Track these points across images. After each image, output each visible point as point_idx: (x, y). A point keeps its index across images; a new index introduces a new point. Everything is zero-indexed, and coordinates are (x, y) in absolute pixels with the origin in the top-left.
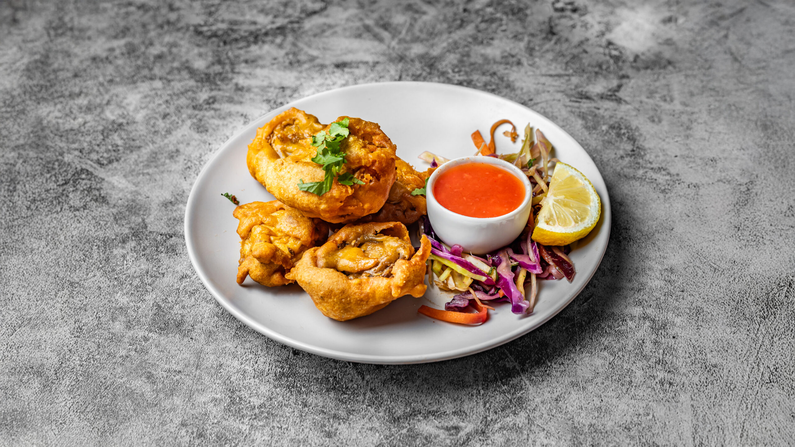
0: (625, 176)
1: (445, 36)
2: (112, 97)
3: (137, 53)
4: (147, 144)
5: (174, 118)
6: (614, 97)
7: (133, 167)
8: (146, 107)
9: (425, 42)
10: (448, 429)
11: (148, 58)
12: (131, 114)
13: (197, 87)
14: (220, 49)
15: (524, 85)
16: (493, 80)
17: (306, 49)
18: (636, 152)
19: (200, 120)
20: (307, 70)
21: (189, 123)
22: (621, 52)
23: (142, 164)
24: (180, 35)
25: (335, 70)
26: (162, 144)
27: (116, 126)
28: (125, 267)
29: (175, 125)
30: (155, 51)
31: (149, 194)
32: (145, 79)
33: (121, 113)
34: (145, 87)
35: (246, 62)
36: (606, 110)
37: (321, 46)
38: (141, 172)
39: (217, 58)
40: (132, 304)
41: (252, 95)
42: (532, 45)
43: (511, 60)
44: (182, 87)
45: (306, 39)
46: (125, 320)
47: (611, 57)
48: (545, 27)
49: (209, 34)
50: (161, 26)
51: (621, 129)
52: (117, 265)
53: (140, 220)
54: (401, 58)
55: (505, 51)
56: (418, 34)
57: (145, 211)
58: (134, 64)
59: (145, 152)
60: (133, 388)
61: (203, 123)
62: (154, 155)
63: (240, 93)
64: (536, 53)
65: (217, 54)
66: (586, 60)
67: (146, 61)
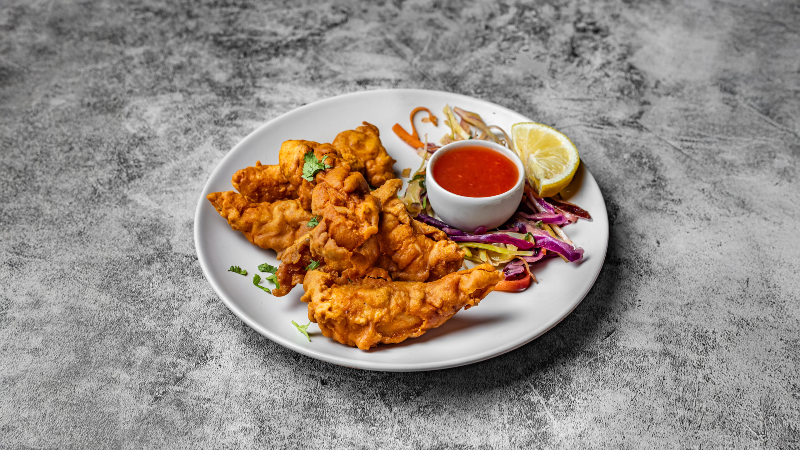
0: (647, 207)
1: (467, 54)
2: (132, 109)
3: (156, 63)
4: (169, 160)
5: (196, 133)
6: (635, 124)
7: (156, 184)
8: (167, 121)
9: (447, 60)
11: (167, 69)
12: (152, 127)
13: (219, 101)
14: (240, 61)
15: (546, 109)
16: (515, 103)
17: (328, 64)
18: (657, 183)
19: (223, 137)
20: (329, 86)
21: (211, 139)
22: (642, 77)
23: (165, 181)
24: (199, 44)
25: (358, 87)
26: (184, 160)
27: (137, 140)
28: (151, 289)
29: (197, 141)
30: (175, 60)
31: (172, 213)
32: (164, 91)
33: (141, 127)
34: (165, 99)
35: (267, 75)
36: (628, 137)
37: (342, 61)
38: (164, 189)
39: (237, 71)
40: (159, 329)
41: (274, 111)
42: (554, 67)
43: (533, 82)
44: (203, 100)
45: (328, 53)
46: (153, 345)
47: (633, 81)
48: (567, 48)
49: (229, 44)
50: (180, 35)
51: (642, 158)
52: (143, 287)
53: (165, 241)
54: (423, 76)
55: (528, 73)
56: (440, 51)
57: (169, 231)
58: (153, 74)
59: (168, 168)
60: (163, 416)
61: (225, 139)
62: (177, 173)
63: (262, 108)
64: (558, 76)
65: (237, 66)
66: (608, 84)
67: (165, 71)
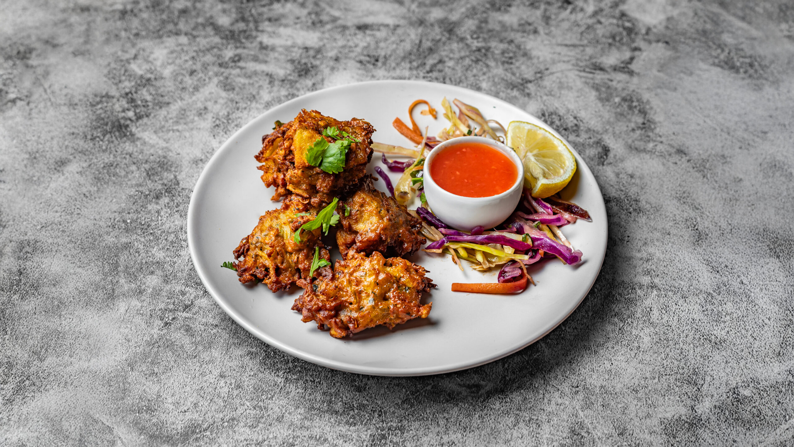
0: (636, 149)
2: (139, 51)
3: (162, 7)
4: (175, 101)
5: (201, 75)
6: (626, 70)
7: (163, 123)
8: (173, 63)
9: (444, 7)
10: (469, 387)
11: (172, 13)
12: (158, 69)
13: (223, 44)
14: (243, 6)
15: (540, 54)
16: (510, 48)
17: (328, 9)
18: (647, 125)
19: (227, 78)
20: (329, 30)
21: (215, 80)
22: (633, 24)
23: (171, 121)
25: (357, 32)
26: (190, 101)
27: (144, 81)
28: (160, 222)
29: (202, 82)
30: (179, 4)
31: (179, 151)
32: (170, 34)
33: (148, 68)
34: (171, 42)
35: (270, 20)
36: (619, 82)
37: (342, 6)
38: (170, 128)
39: (240, 15)
40: (168, 259)
41: (276, 55)
42: (548, 13)
43: (528, 28)
44: (208, 43)
46: (162, 274)
47: (625, 28)
51: (632, 102)
52: (152, 220)
53: (172, 177)
54: (421, 22)
55: (522, 19)
57: (176, 167)
58: (159, 18)
59: (175, 108)
60: (173, 340)
61: (229, 81)
62: (183, 112)
63: (264, 51)
64: (553, 22)
65: (240, 11)
66: (600, 31)
67: (170, 15)
